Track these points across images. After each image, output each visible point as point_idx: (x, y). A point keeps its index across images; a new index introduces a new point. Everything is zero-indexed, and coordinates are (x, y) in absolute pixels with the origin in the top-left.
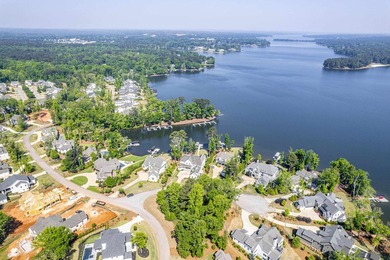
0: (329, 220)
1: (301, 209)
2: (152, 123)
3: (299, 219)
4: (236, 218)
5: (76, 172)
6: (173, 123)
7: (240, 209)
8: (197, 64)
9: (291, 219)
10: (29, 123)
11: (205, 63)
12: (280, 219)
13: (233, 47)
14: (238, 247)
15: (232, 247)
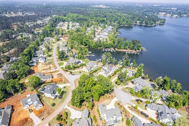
0: (161, 121)
1: (148, 109)
2: (107, 48)
3: (142, 113)
4: (109, 100)
5: (62, 60)
6: (116, 49)
7: (115, 96)
8: (152, 22)
9: (138, 111)
10: (61, 38)
11: (158, 22)
12: (131, 109)
13: (186, 14)
14: (99, 112)
15: (96, 110)
